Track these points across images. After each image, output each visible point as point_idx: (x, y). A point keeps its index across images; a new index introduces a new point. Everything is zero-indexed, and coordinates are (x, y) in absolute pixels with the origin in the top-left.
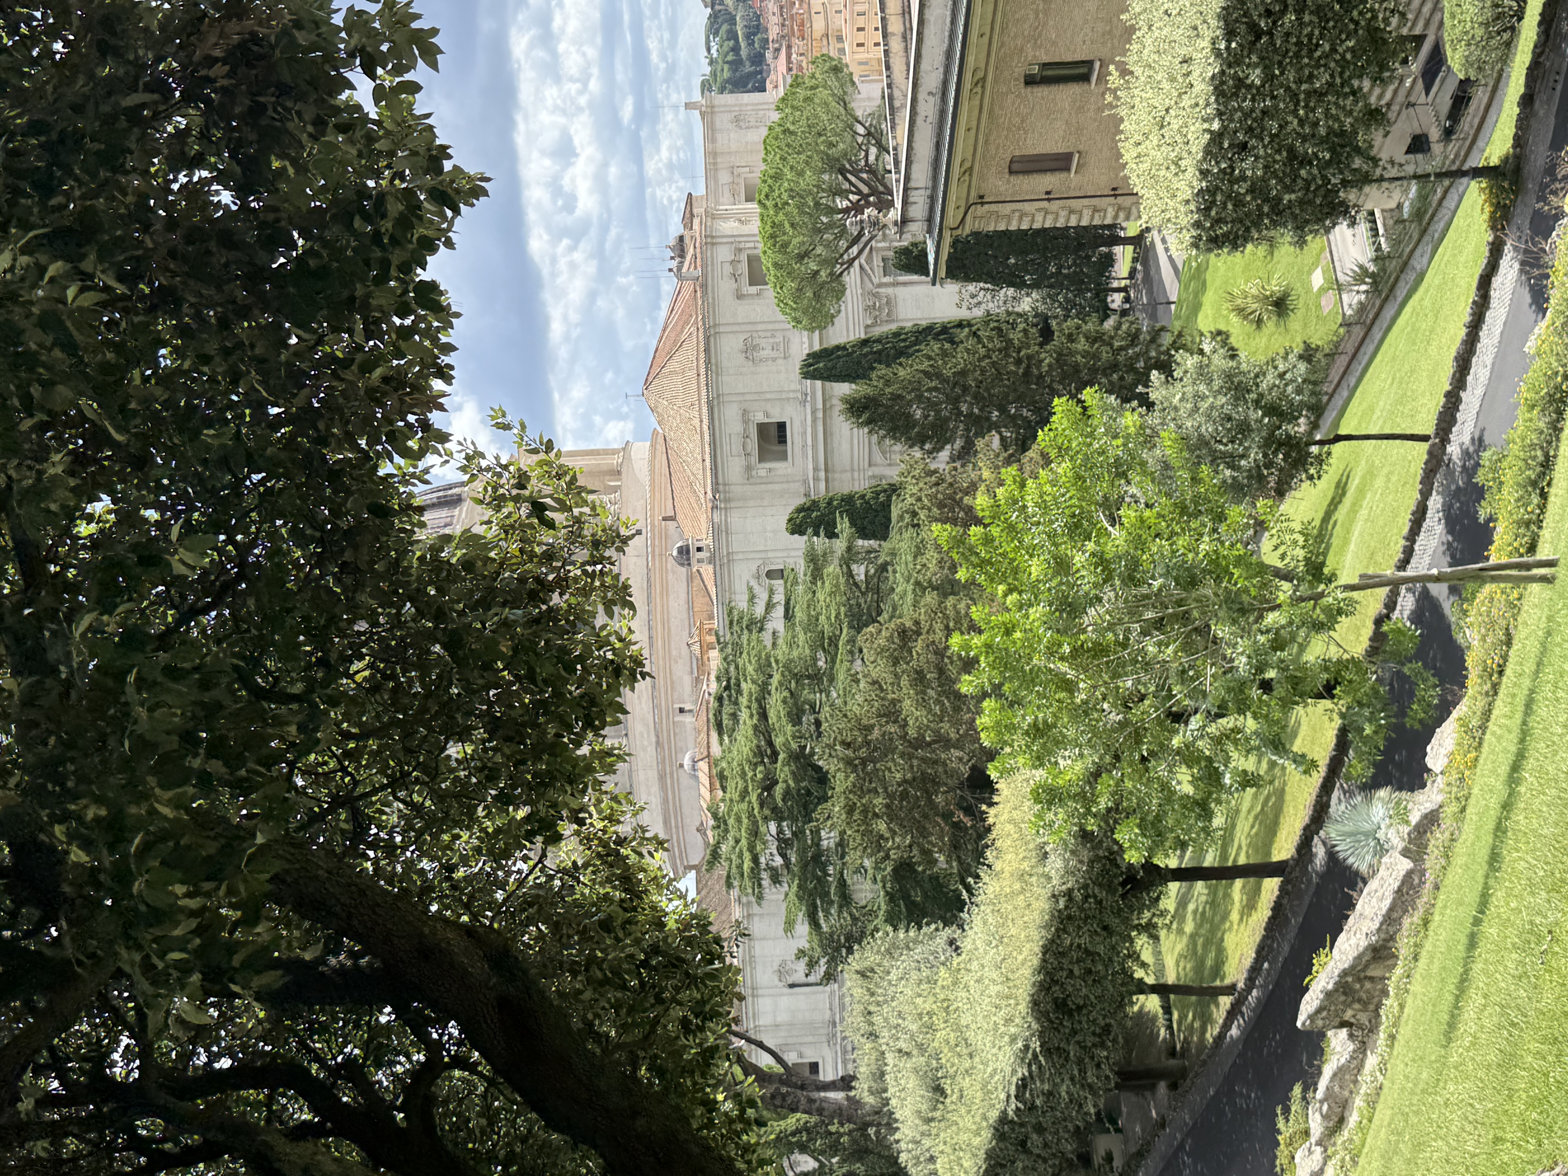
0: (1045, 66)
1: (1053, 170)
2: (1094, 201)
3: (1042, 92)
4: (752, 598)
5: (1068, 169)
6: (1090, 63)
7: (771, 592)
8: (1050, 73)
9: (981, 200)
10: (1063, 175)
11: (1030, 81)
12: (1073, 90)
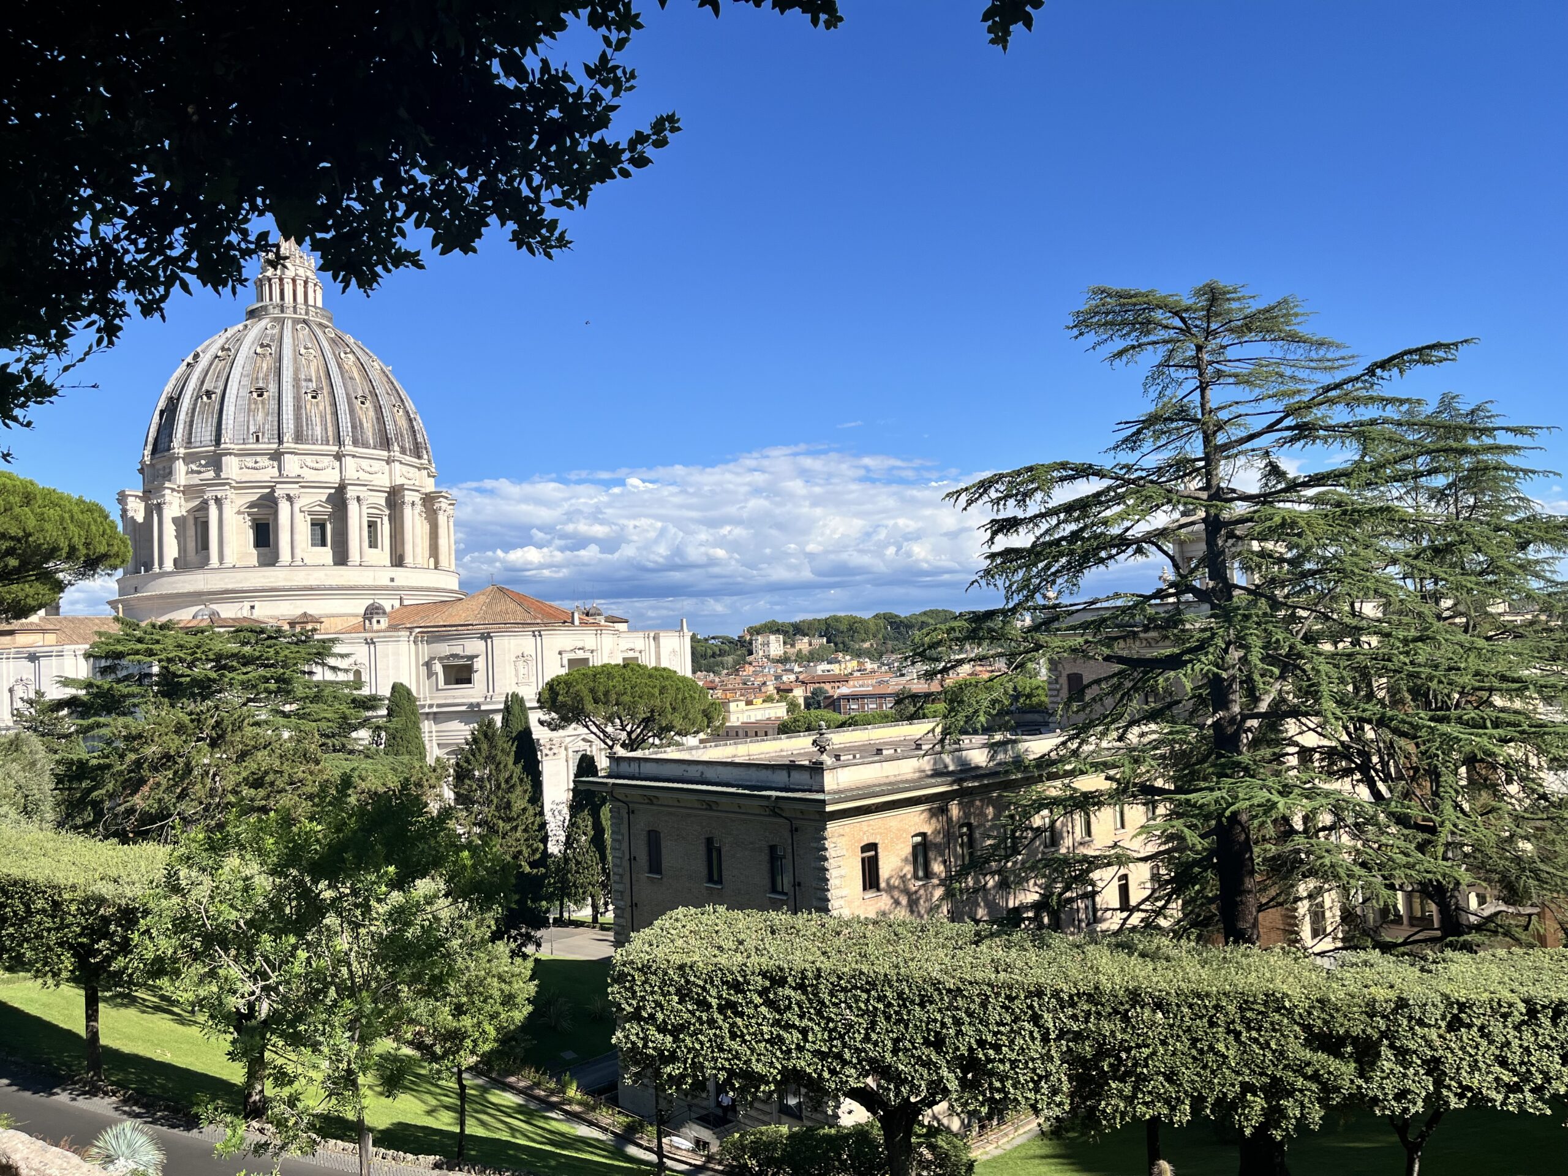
0: (719, 851)
1: (650, 861)
2: (628, 891)
3: (702, 849)
4: (342, 656)
5: (650, 872)
6: (720, 882)
7: (346, 671)
8: (715, 854)
9: (631, 812)
10: (646, 868)
11: (709, 841)
12: (703, 871)
